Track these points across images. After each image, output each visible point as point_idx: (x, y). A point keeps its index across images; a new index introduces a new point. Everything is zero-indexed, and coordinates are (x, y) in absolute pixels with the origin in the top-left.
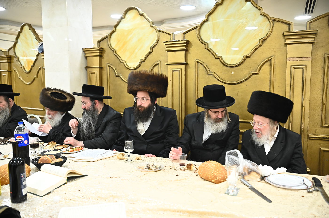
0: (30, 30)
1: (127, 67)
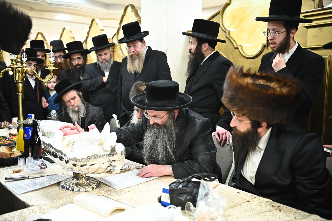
0: (132, 11)
1: (243, 54)
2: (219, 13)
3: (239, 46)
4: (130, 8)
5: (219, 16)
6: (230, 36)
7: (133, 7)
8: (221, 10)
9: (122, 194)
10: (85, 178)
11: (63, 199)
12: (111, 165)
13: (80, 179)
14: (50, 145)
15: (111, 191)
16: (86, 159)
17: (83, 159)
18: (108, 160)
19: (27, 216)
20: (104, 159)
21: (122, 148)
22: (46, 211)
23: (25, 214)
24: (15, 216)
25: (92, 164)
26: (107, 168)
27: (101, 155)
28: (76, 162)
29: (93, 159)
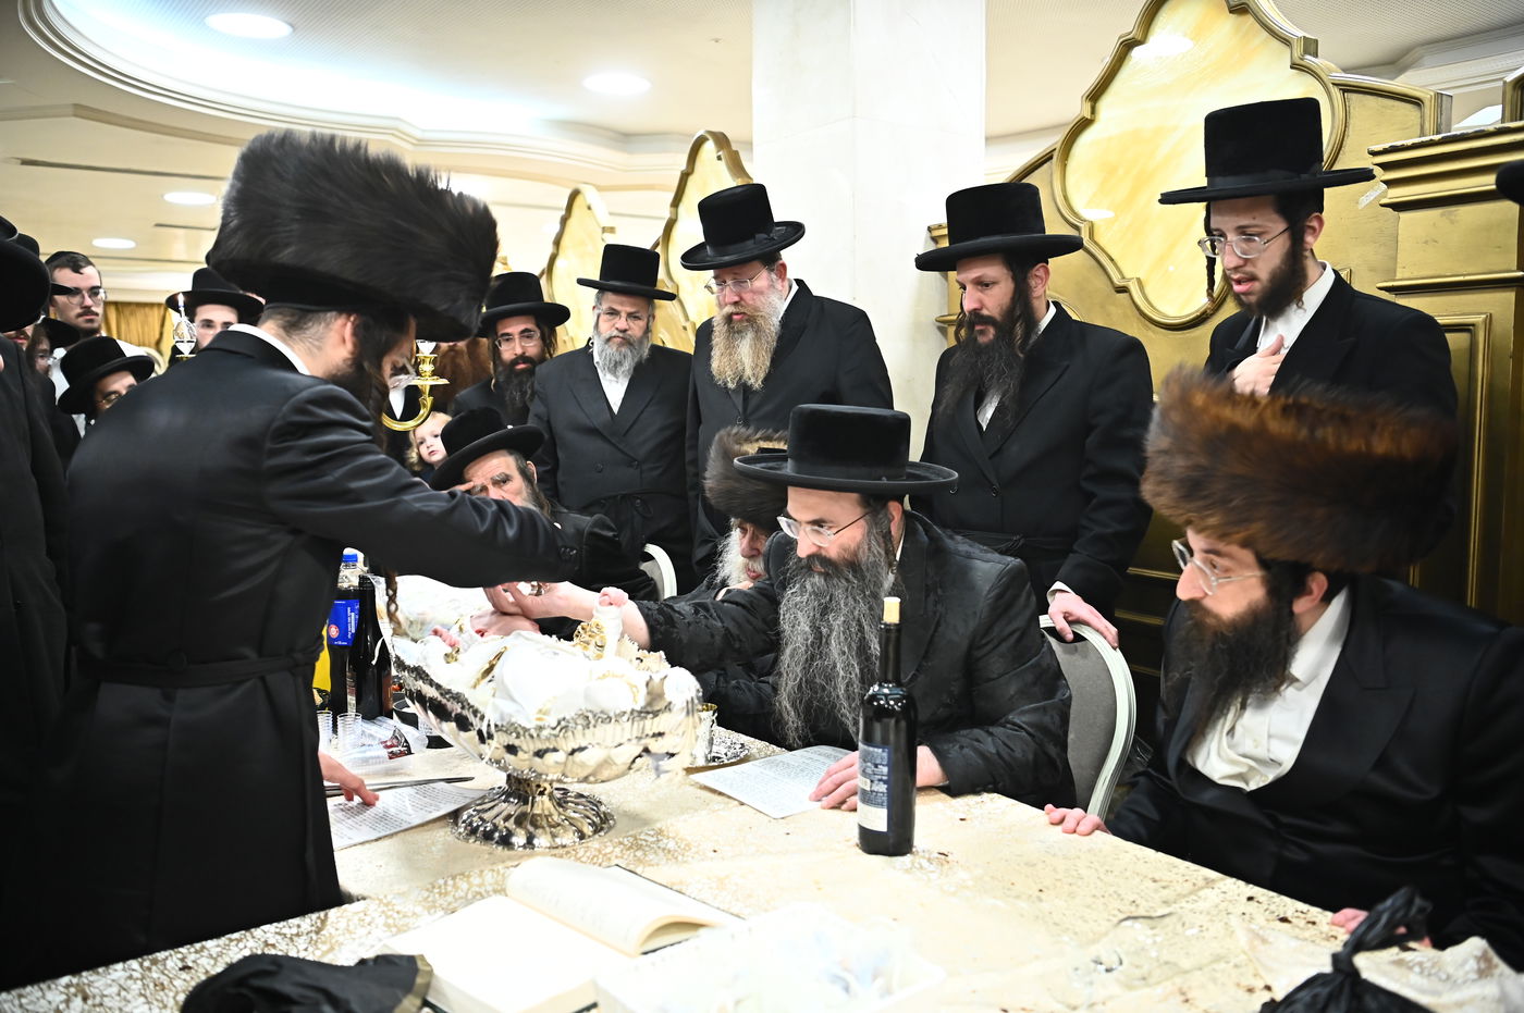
0: (719, 158)
1: (1146, 312)
2: (1051, 158)
3: (1129, 280)
4: (709, 148)
5: (1050, 168)
6: (1096, 243)
7: (722, 141)
8: (1058, 146)
9: (690, 859)
10: (551, 797)
11: (469, 877)
12: (646, 750)
13: (534, 798)
14: (419, 673)
15: (647, 849)
16: (554, 729)
17: (541, 728)
18: (635, 734)
19: (341, 939)
20: (623, 729)
21: (689, 689)
22: (406, 920)
23: (333, 931)
24: (298, 935)
25: (576, 747)
26: (634, 761)
27: (612, 715)
28: (518, 737)
29: (580, 727)
